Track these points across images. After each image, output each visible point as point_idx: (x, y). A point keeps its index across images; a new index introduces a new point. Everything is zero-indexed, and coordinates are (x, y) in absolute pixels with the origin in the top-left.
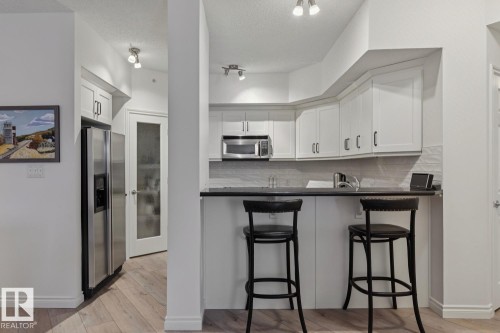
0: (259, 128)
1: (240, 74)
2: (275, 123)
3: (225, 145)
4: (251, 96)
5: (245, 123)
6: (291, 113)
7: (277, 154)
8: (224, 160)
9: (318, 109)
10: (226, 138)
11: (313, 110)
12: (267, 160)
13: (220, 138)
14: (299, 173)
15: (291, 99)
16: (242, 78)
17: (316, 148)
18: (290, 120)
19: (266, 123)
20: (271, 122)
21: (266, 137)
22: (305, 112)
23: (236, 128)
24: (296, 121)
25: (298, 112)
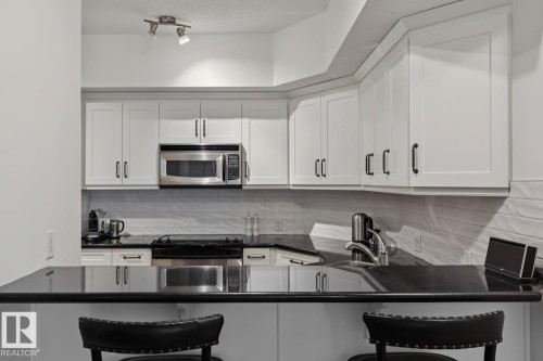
0: (225, 131)
1: (181, 33)
2: (254, 122)
3: (164, 163)
4: (206, 75)
5: (200, 122)
6: (281, 105)
7: (255, 178)
8: (162, 187)
9: (326, 98)
10: (164, 148)
11: (315, 100)
12: (240, 187)
13: (156, 148)
14: (298, 209)
15: (277, 80)
16: (184, 40)
17: (320, 167)
18: (279, 118)
19: (236, 122)
20: (246, 121)
21: (235, 147)
22: (303, 103)
23: (182, 131)
24: (288, 119)
25: (292, 103)
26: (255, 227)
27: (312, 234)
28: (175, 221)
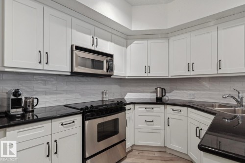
7: (116, 72)
8: (74, 74)
12: (110, 76)
21: (111, 56)
24: (127, 47)
25: (129, 41)
26: (105, 96)
27: (126, 98)
28: (68, 96)
